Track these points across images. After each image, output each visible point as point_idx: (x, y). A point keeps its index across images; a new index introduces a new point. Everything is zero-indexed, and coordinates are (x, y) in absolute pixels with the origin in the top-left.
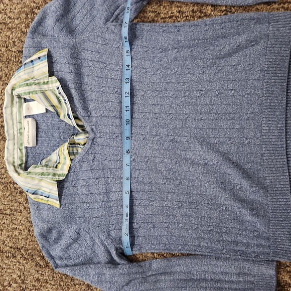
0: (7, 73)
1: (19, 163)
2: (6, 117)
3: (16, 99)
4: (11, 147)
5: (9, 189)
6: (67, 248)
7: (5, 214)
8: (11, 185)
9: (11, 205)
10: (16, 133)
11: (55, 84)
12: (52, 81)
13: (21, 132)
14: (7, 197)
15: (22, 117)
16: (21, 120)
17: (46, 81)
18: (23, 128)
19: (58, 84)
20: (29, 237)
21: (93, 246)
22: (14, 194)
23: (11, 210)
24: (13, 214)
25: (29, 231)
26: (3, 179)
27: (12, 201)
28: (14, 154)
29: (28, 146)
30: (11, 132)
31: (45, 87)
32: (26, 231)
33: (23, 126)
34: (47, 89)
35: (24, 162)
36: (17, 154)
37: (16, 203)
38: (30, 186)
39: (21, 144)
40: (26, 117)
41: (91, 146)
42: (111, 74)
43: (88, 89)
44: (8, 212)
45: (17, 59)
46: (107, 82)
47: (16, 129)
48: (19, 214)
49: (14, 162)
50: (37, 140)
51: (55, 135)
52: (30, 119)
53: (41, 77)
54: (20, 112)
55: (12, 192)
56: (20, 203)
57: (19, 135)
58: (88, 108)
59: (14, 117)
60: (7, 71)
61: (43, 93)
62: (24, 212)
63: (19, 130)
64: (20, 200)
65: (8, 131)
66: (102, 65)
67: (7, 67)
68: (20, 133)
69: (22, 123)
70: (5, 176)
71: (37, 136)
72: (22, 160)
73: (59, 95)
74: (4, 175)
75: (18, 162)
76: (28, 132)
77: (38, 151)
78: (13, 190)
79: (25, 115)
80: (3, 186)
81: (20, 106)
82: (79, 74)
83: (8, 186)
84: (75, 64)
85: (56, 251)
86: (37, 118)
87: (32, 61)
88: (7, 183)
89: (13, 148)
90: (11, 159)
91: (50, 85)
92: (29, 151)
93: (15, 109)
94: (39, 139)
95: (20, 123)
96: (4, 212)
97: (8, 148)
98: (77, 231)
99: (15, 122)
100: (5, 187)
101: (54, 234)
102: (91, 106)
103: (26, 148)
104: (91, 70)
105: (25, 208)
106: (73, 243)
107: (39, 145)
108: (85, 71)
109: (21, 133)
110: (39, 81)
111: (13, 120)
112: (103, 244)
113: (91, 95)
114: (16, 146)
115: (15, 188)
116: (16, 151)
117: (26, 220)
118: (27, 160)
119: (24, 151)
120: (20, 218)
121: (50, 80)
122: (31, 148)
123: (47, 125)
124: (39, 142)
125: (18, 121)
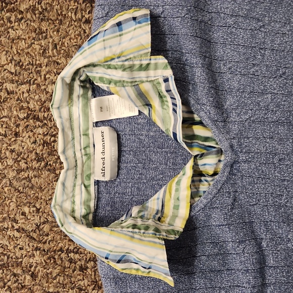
0: (56, 41)
1: (84, 212)
3: (78, 90)
4: (69, 183)
5: (59, 262)
8: (63, 255)
10: (78, 155)
13: (88, 152)
14: (55, 278)
15: (91, 125)
16: (88, 129)
17: (145, 62)
18: (92, 146)
22: (69, 272)
26: (45, 243)
28: (73, 196)
29: (102, 179)
30: (70, 153)
33: (91, 141)
35: (93, 209)
36: (80, 196)
39: (89, 177)
40: (97, 124)
41: (228, 179)
42: (273, 41)
45: (79, 15)
46: (263, 56)
47: (77, 147)
49: (73, 211)
50: (119, 168)
51: (155, 158)
52: (106, 129)
54: (86, 115)
55: (65, 268)
57: (85, 158)
58: (223, 106)
59: (76, 125)
60: (56, 39)
63: (85, 148)
64: (82, 283)
65: (64, 152)
67: (58, 31)
68: (86, 155)
69: (91, 136)
70: (50, 238)
71: (119, 160)
72: (89, 207)
74: (47, 235)
75: (80, 211)
76: (103, 153)
77: (120, 190)
78: (67, 264)
79: (95, 121)
80: (45, 257)
81: (86, 105)
83: (56, 257)
86: (117, 126)
88: (55, 251)
89: (72, 184)
90: (68, 206)
92: (102, 189)
93: (77, 110)
94: (123, 165)
95: (86, 135)
99: (77, 134)
100: (49, 258)
102: (229, 102)
103: (97, 183)
104: (231, 33)
107: (121, 177)
109: (88, 156)
110: (131, 63)
111: (72, 129)
114: (79, 181)
115: (71, 261)
116: (77, 189)
118: (97, 205)
119: (92, 189)
121: (153, 62)
122: (106, 182)
123: (139, 139)
124: (123, 172)
125: (82, 134)
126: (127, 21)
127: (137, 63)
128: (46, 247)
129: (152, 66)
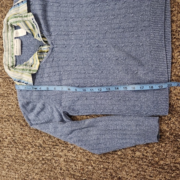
1: (12, 65)
2: (4, 38)
3: (10, 28)
4: (7, 56)
5: (6, 81)
6: (38, 114)
7: (4, 96)
8: (8, 79)
9: (7, 91)
10: (10, 47)
11: (31, 17)
12: (29, 15)
14: (5, 86)
15: (14, 38)
16: (13, 40)
17: (26, 15)
18: (14, 45)
19: (33, 17)
20: (17, 109)
21: (52, 112)
23: (8, 94)
24: (9, 96)
25: (17, 105)
26: (3, 75)
27: (8, 88)
28: (8, 60)
29: (17, 55)
30: (7, 47)
31: (26, 18)
32: (16, 106)
33: (13, 43)
34: (27, 20)
35: (14, 65)
36: (10, 60)
37: (10, 89)
38: (16, 77)
39: (13, 54)
40: (15, 38)
42: (63, 9)
43: (50, 19)
44: (6, 95)
45: (11, 5)
46: (60, 14)
47: (10, 45)
48: (12, 96)
49: (9, 65)
50: (22, 52)
51: (31, 48)
52: (18, 39)
53: (23, 13)
54: (12, 35)
55: (8, 83)
56: (12, 89)
58: (50, 31)
59: (9, 38)
60: (5, 12)
61: (24, 22)
62: (14, 94)
63: (12, 45)
64: (12, 87)
65: (5, 46)
66: (58, 5)
67: (6, 10)
70: (4, 74)
71: (22, 49)
72: (13, 64)
73: (33, 23)
74: (3, 73)
76: (17, 47)
77: (22, 58)
78: (9, 82)
80: (3, 80)
81: (13, 32)
82: (45, 11)
83: (6, 80)
84: (42, 5)
85: (32, 116)
86: (21, 38)
87: (18, 4)
88: (5, 78)
89: (8, 56)
90: (7, 63)
91: (28, 18)
92: (17, 58)
93: (9, 34)
94: (23, 51)
96: (4, 95)
97: (5, 56)
98: (43, 104)
99: (9, 41)
100: (4, 80)
101: (30, 106)
102: (52, 29)
103: (16, 56)
104: (52, 8)
105: (15, 92)
106: (41, 111)
107: (23, 54)
108: (49, 9)
109: (13, 48)
110: (22, 15)
111: (8, 40)
112: (57, 110)
113: (51, 23)
114: (10, 55)
115: (10, 81)
116: (9, 58)
117: (16, 99)
118: (16, 63)
119: (14, 58)
120: (12, 98)
121: (28, 14)
122: (18, 56)
123: (27, 42)
124: (23, 53)
125: (11, 41)
126: (20, 3)
127: (24, 15)
128: (3, 77)
129: (28, 16)
